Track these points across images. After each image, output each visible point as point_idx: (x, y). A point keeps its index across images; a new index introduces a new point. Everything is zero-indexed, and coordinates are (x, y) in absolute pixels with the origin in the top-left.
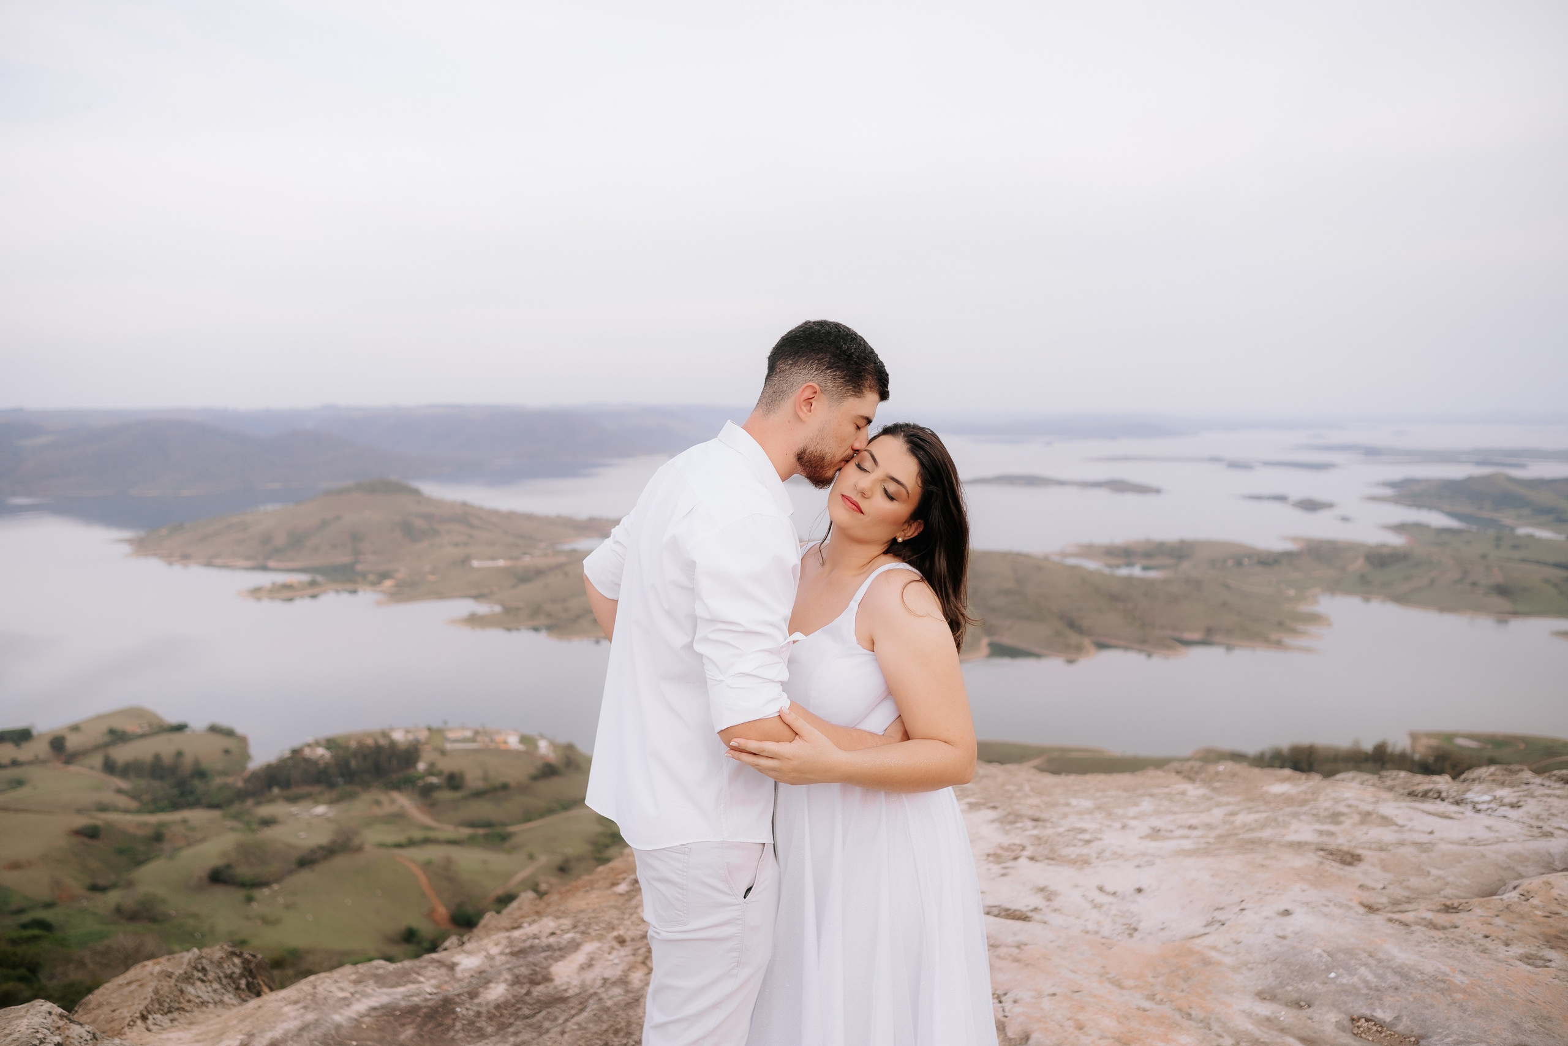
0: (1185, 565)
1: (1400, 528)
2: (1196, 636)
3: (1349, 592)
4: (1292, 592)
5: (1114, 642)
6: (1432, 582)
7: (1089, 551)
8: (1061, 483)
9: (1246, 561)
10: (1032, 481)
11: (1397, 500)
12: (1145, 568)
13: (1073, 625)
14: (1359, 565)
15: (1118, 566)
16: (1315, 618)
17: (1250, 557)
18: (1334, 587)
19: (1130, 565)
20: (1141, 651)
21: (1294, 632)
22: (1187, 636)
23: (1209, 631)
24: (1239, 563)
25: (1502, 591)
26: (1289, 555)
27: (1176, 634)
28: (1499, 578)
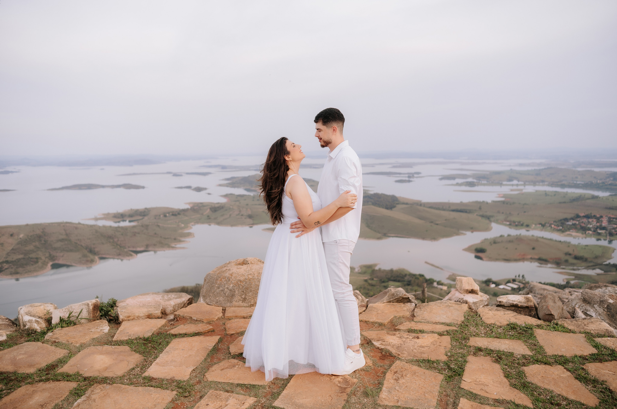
0: (146, 218)
1: (226, 196)
2: (142, 249)
3: (203, 223)
4: (183, 225)
5: (107, 256)
6: (230, 215)
7: (107, 216)
8: (103, 187)
9: (167, 215)
10: (89, 187)
11: (227, 185)
12: (130, 221)
13: (92, 251)
14: (208, 212)
15: (119, 222)
16: (189, 235)
17: (169, 213)
18: (199, 221)
19: (124, 221)
20: (118, 259)
21: (180, 241)
22: (139, 249)
23: (147, 246)
24: (165, 216)
25: (250, 217)
26: (184, 211)
27: (134, 249)
28: (250, 213)
